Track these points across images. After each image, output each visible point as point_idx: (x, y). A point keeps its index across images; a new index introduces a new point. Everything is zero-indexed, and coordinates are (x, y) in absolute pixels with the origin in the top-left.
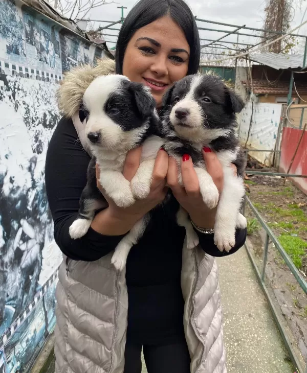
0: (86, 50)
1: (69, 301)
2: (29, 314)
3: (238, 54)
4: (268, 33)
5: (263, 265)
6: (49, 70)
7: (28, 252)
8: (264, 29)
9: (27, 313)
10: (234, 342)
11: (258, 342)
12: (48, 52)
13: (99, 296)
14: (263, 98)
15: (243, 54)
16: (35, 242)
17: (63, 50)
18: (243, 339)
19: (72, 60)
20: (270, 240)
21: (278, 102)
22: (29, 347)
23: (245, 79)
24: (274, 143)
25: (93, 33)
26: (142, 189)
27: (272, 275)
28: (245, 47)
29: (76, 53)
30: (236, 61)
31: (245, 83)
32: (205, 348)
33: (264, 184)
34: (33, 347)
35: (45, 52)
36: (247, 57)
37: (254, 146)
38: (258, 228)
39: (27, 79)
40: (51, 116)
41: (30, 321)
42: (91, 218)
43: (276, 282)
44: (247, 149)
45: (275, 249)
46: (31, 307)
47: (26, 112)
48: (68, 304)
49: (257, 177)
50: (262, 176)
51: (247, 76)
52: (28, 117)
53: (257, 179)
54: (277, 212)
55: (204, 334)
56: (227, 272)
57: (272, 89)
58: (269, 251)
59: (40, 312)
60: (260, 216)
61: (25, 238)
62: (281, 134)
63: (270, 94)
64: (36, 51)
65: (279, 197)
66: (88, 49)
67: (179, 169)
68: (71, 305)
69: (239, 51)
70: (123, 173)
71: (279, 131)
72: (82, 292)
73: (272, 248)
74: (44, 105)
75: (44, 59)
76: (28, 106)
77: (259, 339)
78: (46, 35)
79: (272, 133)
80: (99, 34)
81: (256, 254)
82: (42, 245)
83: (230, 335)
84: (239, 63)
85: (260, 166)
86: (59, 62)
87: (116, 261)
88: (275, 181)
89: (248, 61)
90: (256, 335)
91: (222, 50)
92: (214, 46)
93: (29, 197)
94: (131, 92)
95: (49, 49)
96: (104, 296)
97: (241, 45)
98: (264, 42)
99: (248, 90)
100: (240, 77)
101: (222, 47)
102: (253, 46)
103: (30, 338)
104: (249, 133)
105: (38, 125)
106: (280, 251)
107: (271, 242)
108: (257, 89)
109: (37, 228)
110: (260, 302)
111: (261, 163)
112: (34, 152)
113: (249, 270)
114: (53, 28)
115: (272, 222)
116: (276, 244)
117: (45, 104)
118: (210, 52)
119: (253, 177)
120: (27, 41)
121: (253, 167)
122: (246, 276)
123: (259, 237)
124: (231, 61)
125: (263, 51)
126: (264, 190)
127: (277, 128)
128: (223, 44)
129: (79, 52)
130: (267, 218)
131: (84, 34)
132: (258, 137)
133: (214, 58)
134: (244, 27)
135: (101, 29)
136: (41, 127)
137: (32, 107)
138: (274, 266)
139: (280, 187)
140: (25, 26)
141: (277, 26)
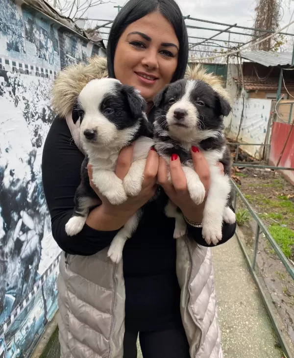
0: (84, 48)
1: (69, 292)
2: (29, 302)
3: (229, 51)
4: (258, 32)
5: (253, 255)
6: (48, 66)
7: (27, 243)
8: (254, 27)
9: (27, 301)
10: (227, 329)
11: (249, 329)
12: (47, 49)
13: (97, 288)
14: (253, 94)
15: (234, 51)
16: (35, 233)
17: (62, 47)
18: (234, 327)
19: (70, 57)
20: (261, 231)
21: (268, 98)
22: (29, 334)
23: (236, 75)
24: (264, 138)
25: (90, 31)
26: (133, 187)
27: (262, 264)
28: (236, 45)
29: (75, 51)
30: (228, 58)
31: (236, 80)
32: (203, 333)
33: (254, 177)
34: (33, 335)
35: (45, 49)
36: (238, 55)
37: (245, 140)
38: (249, 219)
39: (27, 75)
40: (50, 111)
41: (30, 310)
42: (86, 215)
43: (266, 271)
44: (238, 142)
45: (265, 239)
46: (30, 296)
47: (26, 107)
48: (68, 295)
49: (248, 170)
50: (252, 168)
51: (239, 73)
52: (28, 112)
53: (248, 172)
54: (267, 203)
55: (201, 319)
56: (220, 261)
57: (262, 85)
58: (259, 241)
59: (39, 301)
60: (251, 208)
61: (25, 229)
62: (271, 129)
63: (260, 90)
64: (35, 48)
65: (269, 188)
66: (86, 47)
67: (169, 168)
68: (71, 296)
69: (231, 48)
70: (115, 172)
71: (269, 126)
72: (81, 283)
73: (262, 238)
74: (43, 100)
75: (43, 56)
76: (28, 101)
77: (250, 326)
78: (45, 33)
79: (262, 127)
80: (96, 32)
81: (247, 244)
82: (41, 236)
83: (222, 322)
84: (231, 61)
85: (250, 159)
86: (58, 59)
87: (112, 255)
88: (265, 174)
89: (239, 58)
90: (247, 323)
91: (214, 48)
92: (206, 44)
93: (29, 189)
94: (124, 93)
95: (48, 46)
96: (102, 288)
97: (232, 43)
98: (254, 41)
99: (239, 86)
100: (231, 74)
101: (214, 45)
102: (244, 44)
103: (29, 326)
104: (240, 127)
105: (37, 119)
106: (270, 241)
107: (261, 232)
108: (248, 85)
109: (37, 219)
110: (251, 290)
111: (252, 156)
112: (34, 145)
113: (240, 260)
114: (52, 26)
115: (263, 213)
116: (266, 234)
117: (45, 100)
118: (203, 50)
119: (244, 170)
120: (27, 38)
121: (244, 160)
122: (238, 266)
123: (250, 228)
124: (223, 58)
125: (253, 49)
126: (254, 182)
127: (267, 123)
128: (215, 42)
129: (77, 49)
130: (257, 209)
131: (82, 32)
132: (249, 132)
133: (206, 56)
134: (235, 26)
135: (98, 27)
136: (40, 121)
137: (32, 102)
138: (264, 255)
139: (270, 180)
140: (25, 24)
141: (267, 25)
